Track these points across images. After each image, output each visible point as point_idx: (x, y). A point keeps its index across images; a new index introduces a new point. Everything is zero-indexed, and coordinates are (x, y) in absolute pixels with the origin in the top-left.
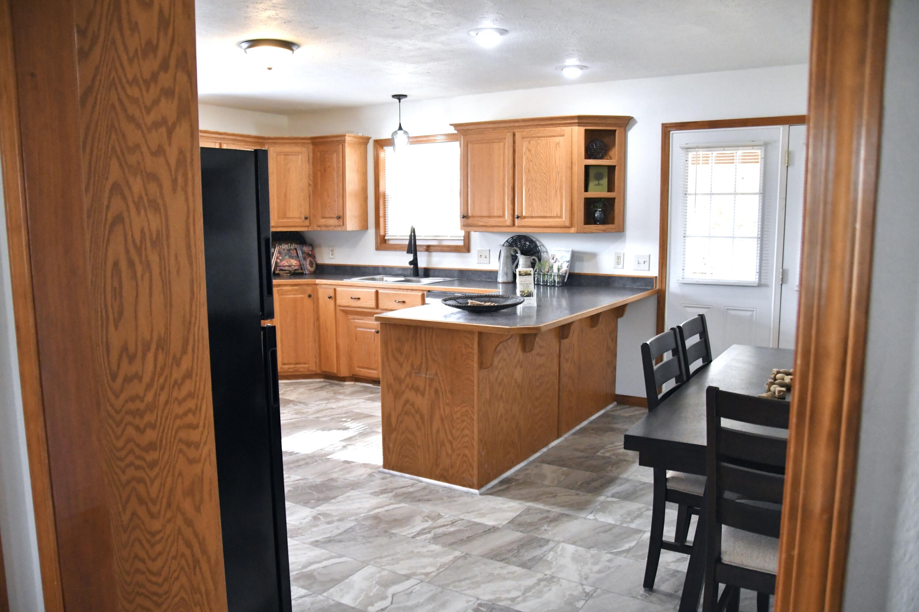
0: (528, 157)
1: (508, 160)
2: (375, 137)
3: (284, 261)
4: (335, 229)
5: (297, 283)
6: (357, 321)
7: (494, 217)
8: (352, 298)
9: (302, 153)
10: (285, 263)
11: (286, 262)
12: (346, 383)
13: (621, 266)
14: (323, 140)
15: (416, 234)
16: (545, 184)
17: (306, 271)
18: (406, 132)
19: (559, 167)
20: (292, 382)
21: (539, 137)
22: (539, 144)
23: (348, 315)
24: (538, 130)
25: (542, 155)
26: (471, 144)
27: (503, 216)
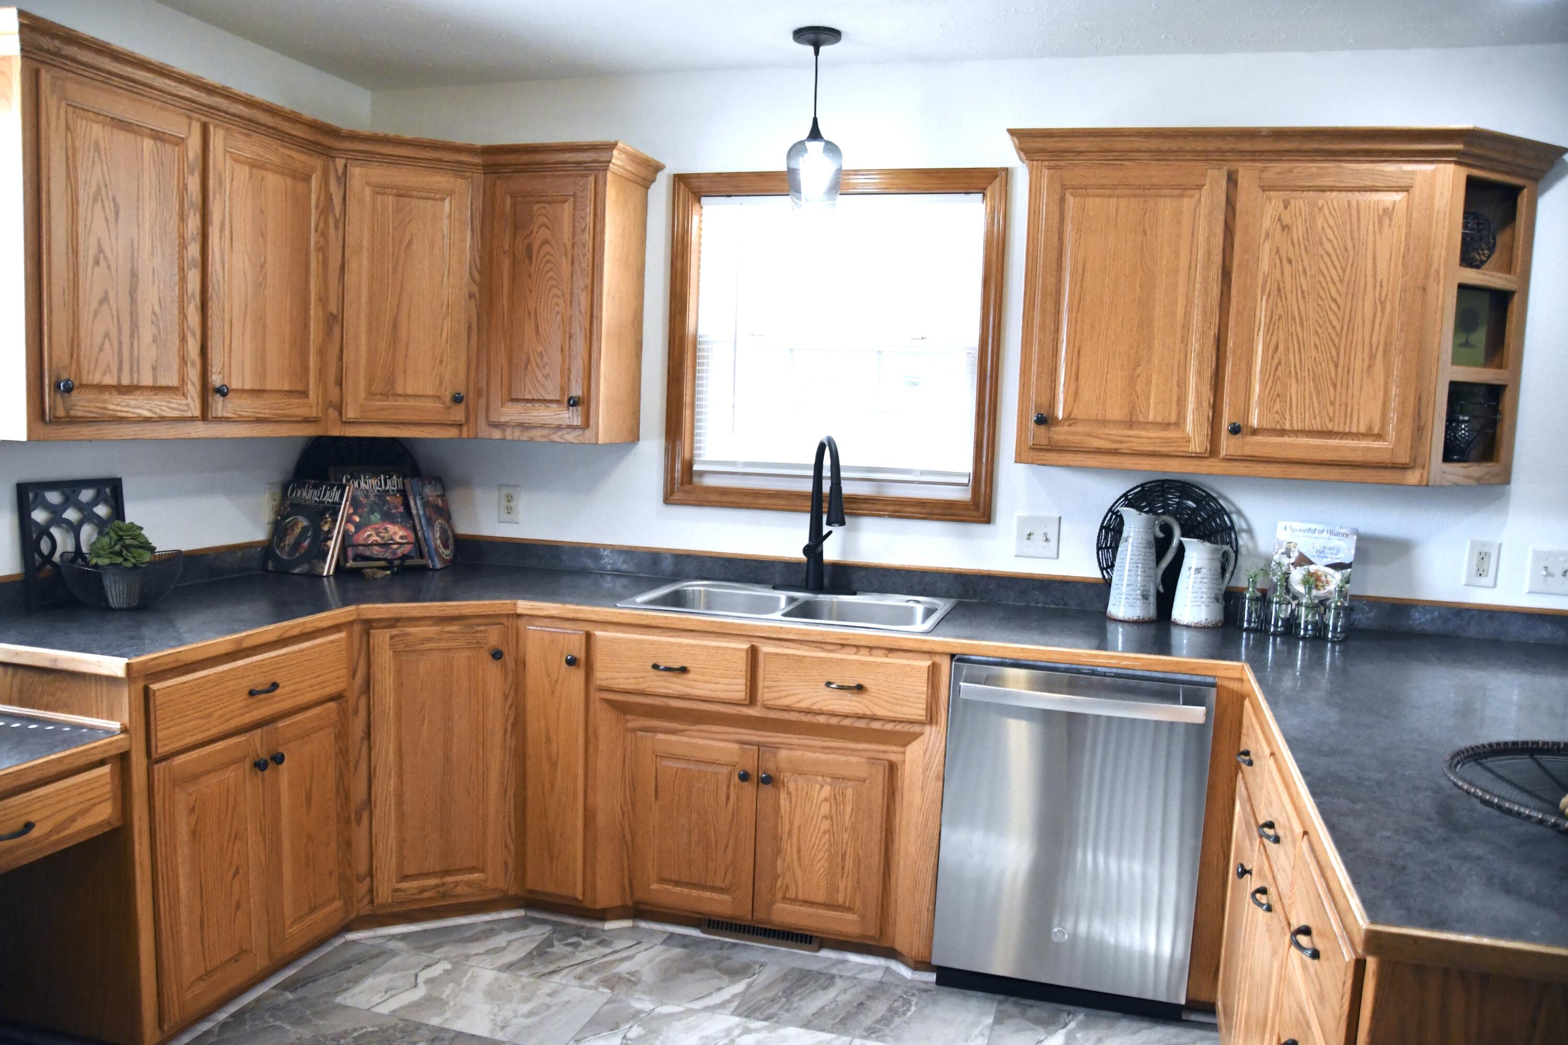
0: (1278, 249)
1: (1209, 254)
2: (674, 165)
3: (369, 529)
4: (556, 438)
5: (456, 613)
6: (660, 736)
7: (1147, 424)
8: (655, 667)
9: (451, 193)
10: (370, 535)
11: (373, 533)
12: (610, 925)
13: (1488, 580)
14: (526, 158)
15: (842, 463)
16: (1333, 334)
17: (436, 559)
18: (832, 148)
19: (1384, 284)
20: (425, 931)
21: (1322, 189)
22: (1321, 209)
23: (629, 717)
24: (1318, 168)
25: (1328, 246)
26: (1074, 195)
27: (1179, 424)
